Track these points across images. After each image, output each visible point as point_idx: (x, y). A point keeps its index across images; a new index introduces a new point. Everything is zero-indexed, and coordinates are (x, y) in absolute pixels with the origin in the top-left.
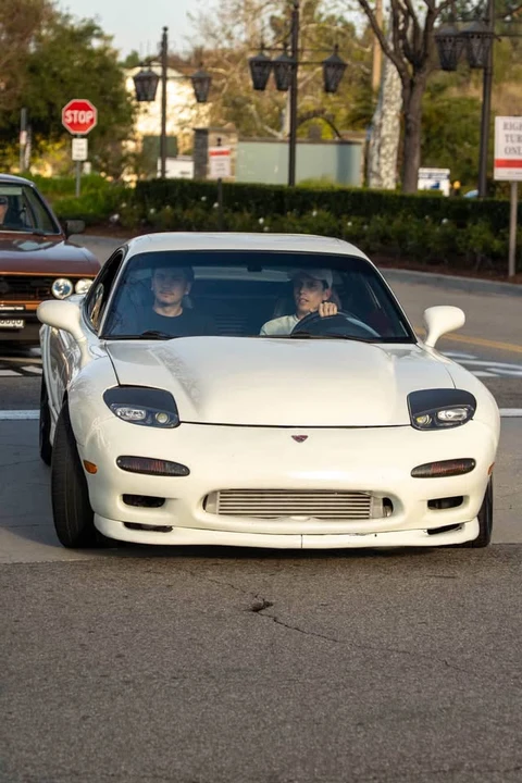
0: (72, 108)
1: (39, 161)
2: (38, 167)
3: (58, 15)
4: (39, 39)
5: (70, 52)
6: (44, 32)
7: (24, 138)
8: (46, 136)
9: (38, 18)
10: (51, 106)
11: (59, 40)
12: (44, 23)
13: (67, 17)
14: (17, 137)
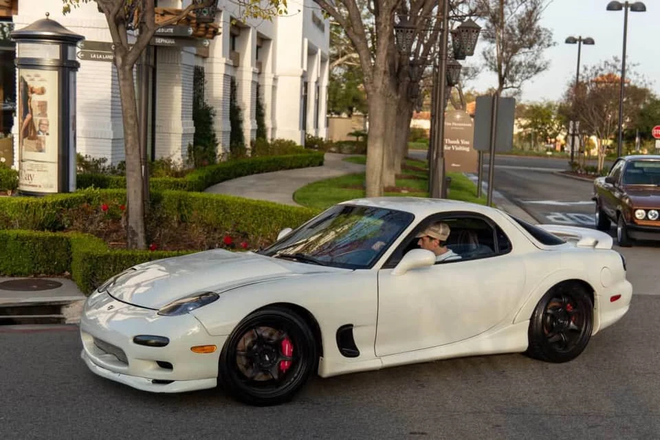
0: (656, 129)
1: (642, 148)
2: (642, 150)
3: (652, 95)
4: (645, 103)
5: (656, 109)
6: (646, 101)
7: (637, 140)
8: (645, 139)
9: (645, 95)
10: (648, 128)
11: (652, 104)
12: (646, 98)
13: (655, 96)
14: (635, 139)
